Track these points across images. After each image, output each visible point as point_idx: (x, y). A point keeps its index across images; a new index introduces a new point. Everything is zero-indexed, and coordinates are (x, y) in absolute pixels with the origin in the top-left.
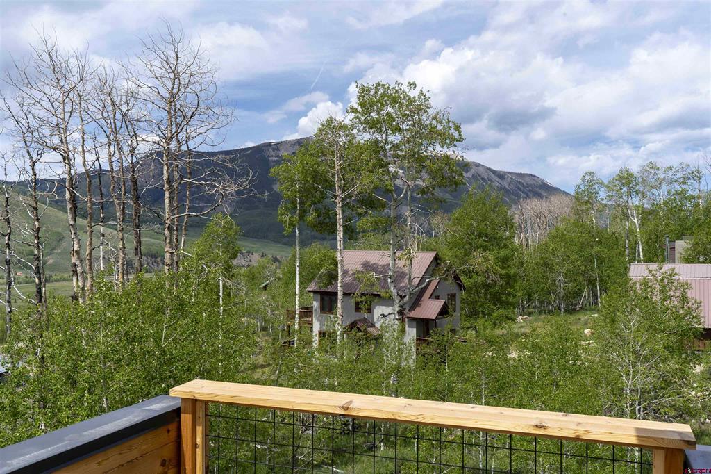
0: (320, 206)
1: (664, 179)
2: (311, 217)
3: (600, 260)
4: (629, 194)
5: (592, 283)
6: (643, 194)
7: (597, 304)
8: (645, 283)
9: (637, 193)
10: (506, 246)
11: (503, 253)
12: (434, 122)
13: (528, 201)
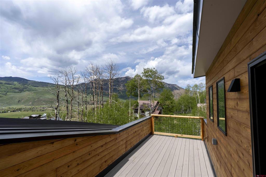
0: (135, 91)
1: (204, 86)
2: (133, 94)
3: (191, 103)
4: (197, 89)
5: (189, 108)
6: (200, 89)
7: (190, 112)
8: (200, 107)
9: (198, 89)
10: (172, 100)
11: (171, 101)
12: (159, 76)
13: (175, 90)
